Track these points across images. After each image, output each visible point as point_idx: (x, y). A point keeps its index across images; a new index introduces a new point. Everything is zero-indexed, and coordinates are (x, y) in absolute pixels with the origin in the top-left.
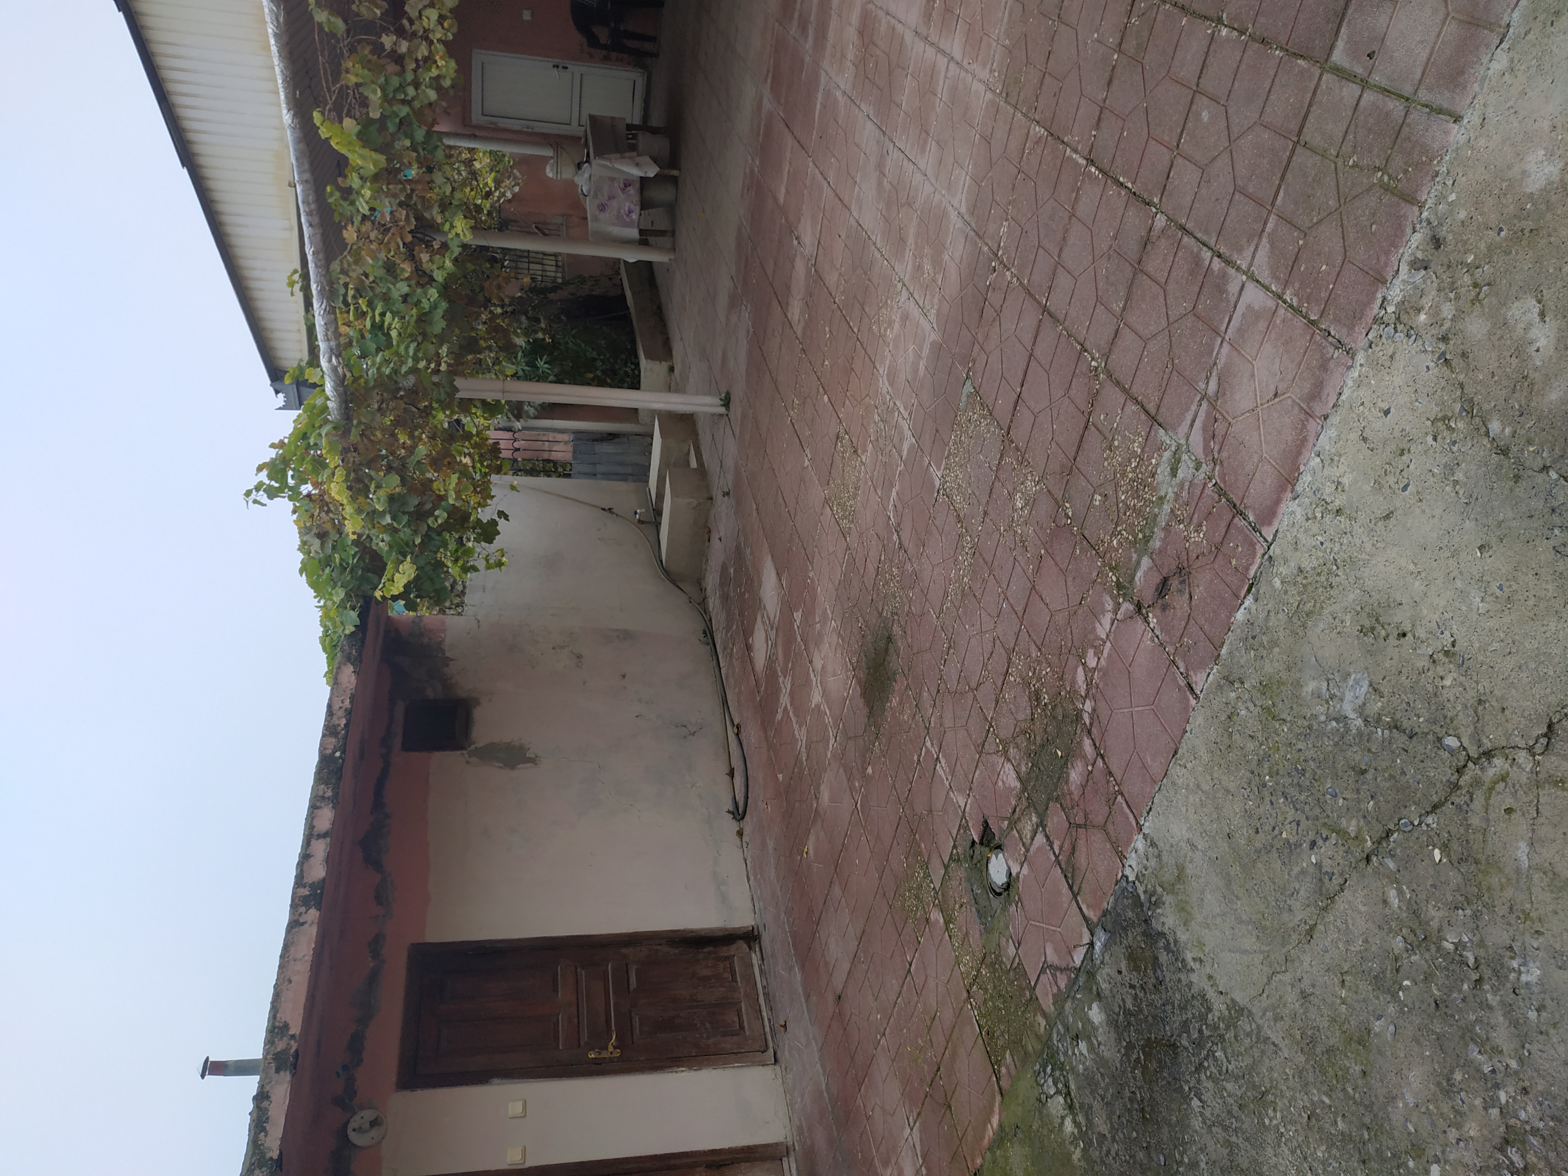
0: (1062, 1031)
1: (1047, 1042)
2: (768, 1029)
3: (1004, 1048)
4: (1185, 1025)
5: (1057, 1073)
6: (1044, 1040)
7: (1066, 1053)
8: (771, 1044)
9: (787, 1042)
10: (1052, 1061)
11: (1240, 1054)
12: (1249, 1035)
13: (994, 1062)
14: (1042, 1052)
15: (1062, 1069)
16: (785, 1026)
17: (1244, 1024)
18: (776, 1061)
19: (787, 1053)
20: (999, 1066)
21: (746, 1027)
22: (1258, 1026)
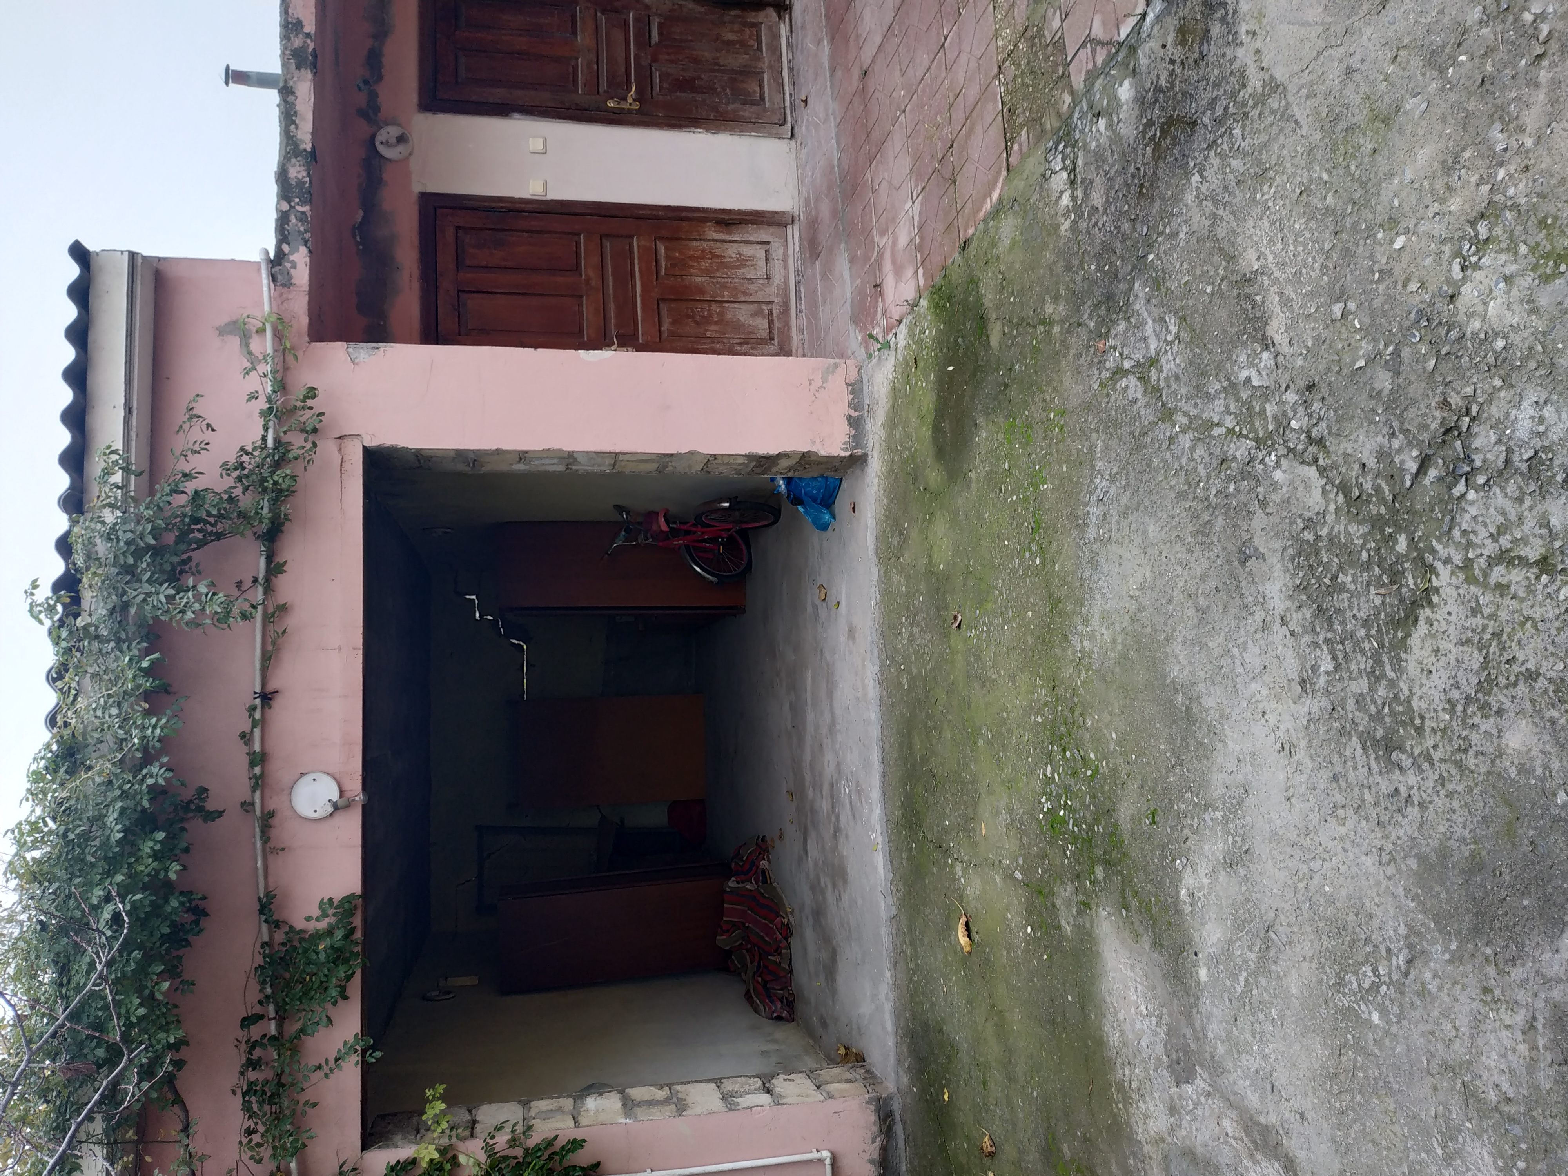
0: (1085, 108)
1: (1066, 121)
2: (788, 104)
3: (1022, 126)
4: (1213, 102)
5: (1069, 150)
6: (1064, 118)
7: (1082, 131)
8: (789, 119)
9: (806, 117)
10: (1066, 139)
11: (1258, 131)
12: (1274, 112)
13: (1009, 138)
14: (1060, 129)
15: (1074, 147)
16: (805, 101)
17: (1274, 102)
18: (792, 135)
19: (804, 128)
20: (1012, 143)
21: (767, 99)
22: (1287, 103)
